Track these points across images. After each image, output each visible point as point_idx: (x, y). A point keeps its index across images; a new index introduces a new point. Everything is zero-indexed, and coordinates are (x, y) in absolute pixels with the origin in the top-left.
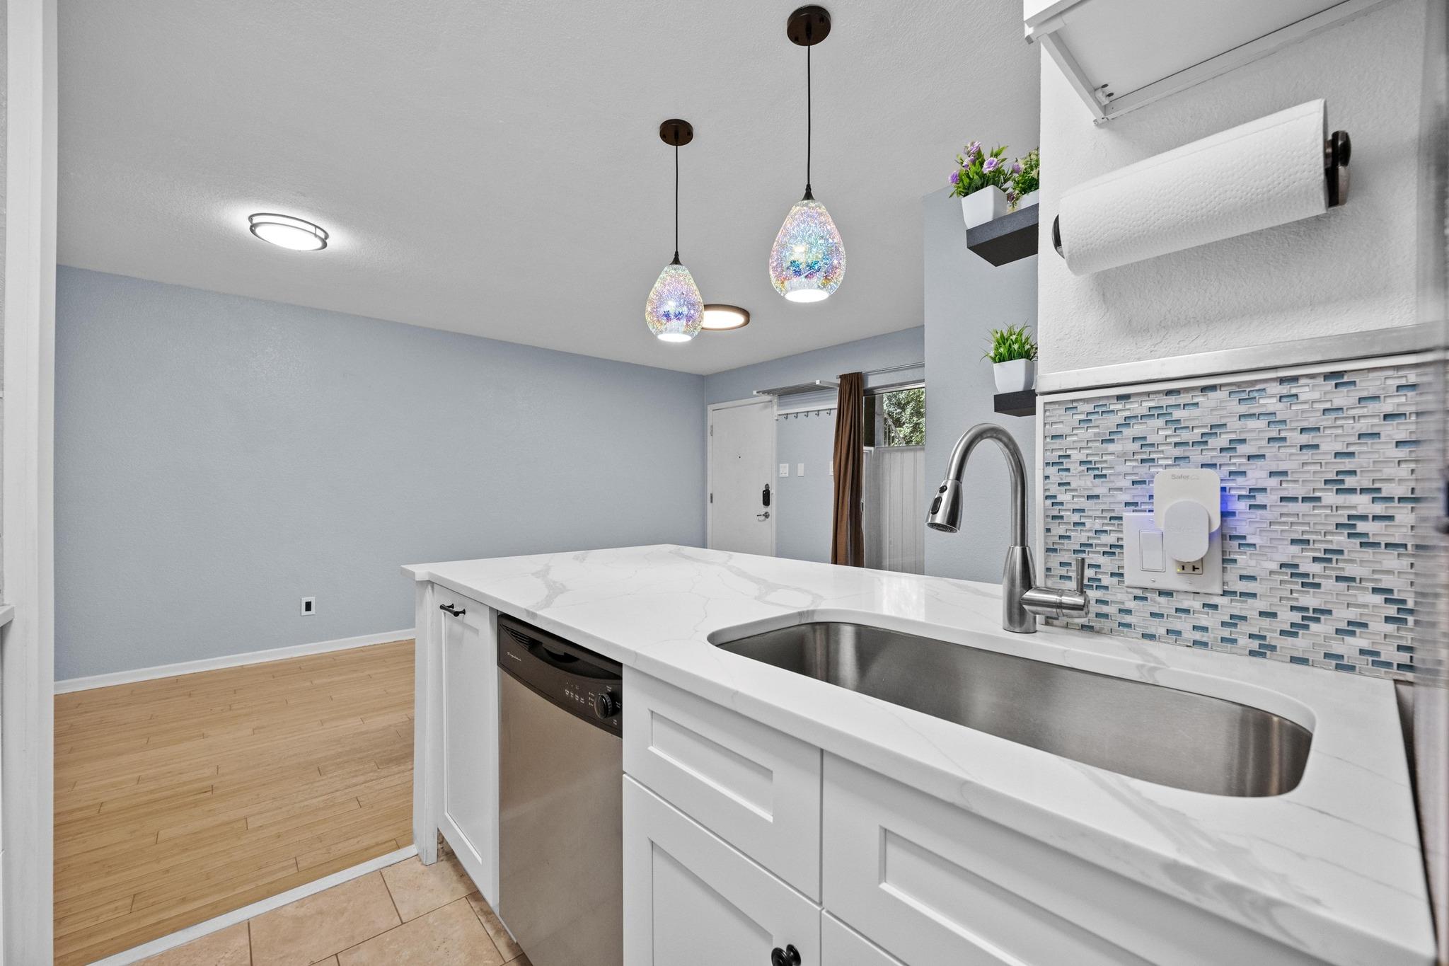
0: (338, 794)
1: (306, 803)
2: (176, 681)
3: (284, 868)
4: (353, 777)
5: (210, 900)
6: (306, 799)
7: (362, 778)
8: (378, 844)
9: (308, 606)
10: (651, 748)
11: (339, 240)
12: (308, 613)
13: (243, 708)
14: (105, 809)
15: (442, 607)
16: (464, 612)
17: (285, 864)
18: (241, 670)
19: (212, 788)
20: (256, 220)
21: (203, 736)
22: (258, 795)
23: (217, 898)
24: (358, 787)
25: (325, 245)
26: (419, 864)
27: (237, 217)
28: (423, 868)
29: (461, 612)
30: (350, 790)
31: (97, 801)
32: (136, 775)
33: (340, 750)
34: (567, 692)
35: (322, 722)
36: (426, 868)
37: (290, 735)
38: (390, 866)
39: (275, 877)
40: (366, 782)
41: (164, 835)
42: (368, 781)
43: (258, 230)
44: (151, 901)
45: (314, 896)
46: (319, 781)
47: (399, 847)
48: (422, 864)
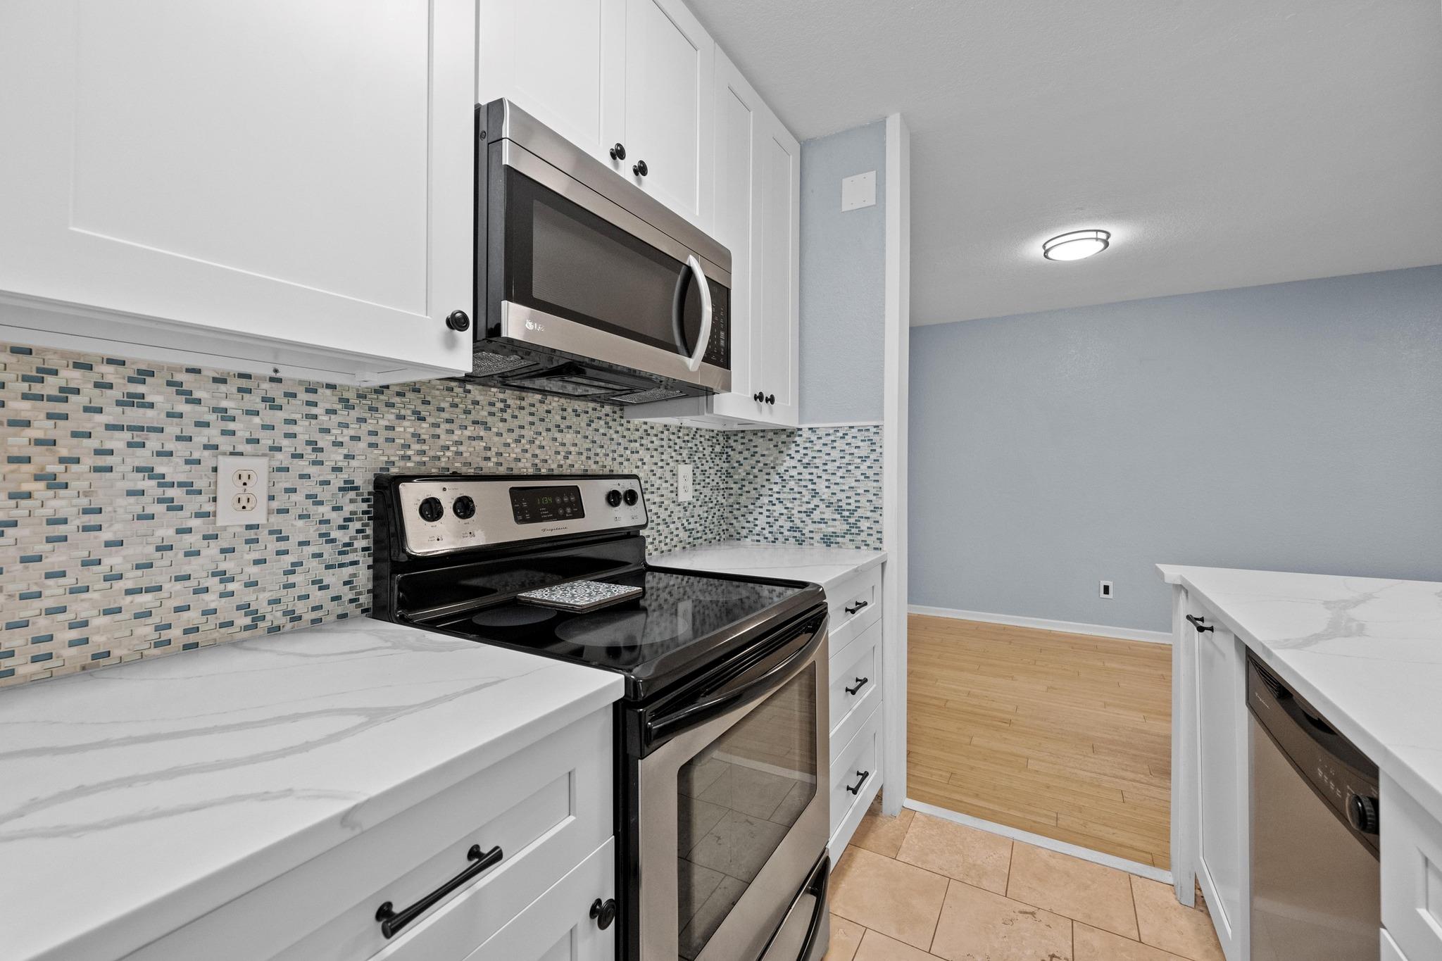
0: (1106, 778)
1: (1076, 771)
2: (1005, 629)
3: (1046, 816)
4: (1123, 769)
5: (992, 806)
6: (1076, 768)
7: (1131, 776)
8: (1132, 848)
9: (1106, 590)
10: (1422, 912)
11: (1119, 234)
12: (1106, 596)
13: (1043, 666)
14: (949, 705)
15: (1188, 617)
16: (1211, 629)
17: (1049, 813)
18: (1049, 634)
19: (1010, 722)
20: (1048, 246)
21: (1012, 678)
22: (1040, 744)
23: (997, 808)
24: (1125, 782)
25: (1107, 244)
26: (1172, 896)
27: (1034, 250)
28: (1176, 903)
29: (1207, 629)
30: (1117, 780)
31: (946, 697)
32: (969, 689)
33: (1117, 738)
34: (1320, 773)
35: (1106, 705)
36: (1180, 906)
37: (1075, 704)
38: (1141, 877)
39: (1038, 819)
40: (1134, 781)
41: (975, 741)
42: (1137, 781)
43: (1050, 254)
44: (960, 783)
45: (1066, 856)
46: (1090, 757)
47: (1153, 864)
48: (1176, 899)
